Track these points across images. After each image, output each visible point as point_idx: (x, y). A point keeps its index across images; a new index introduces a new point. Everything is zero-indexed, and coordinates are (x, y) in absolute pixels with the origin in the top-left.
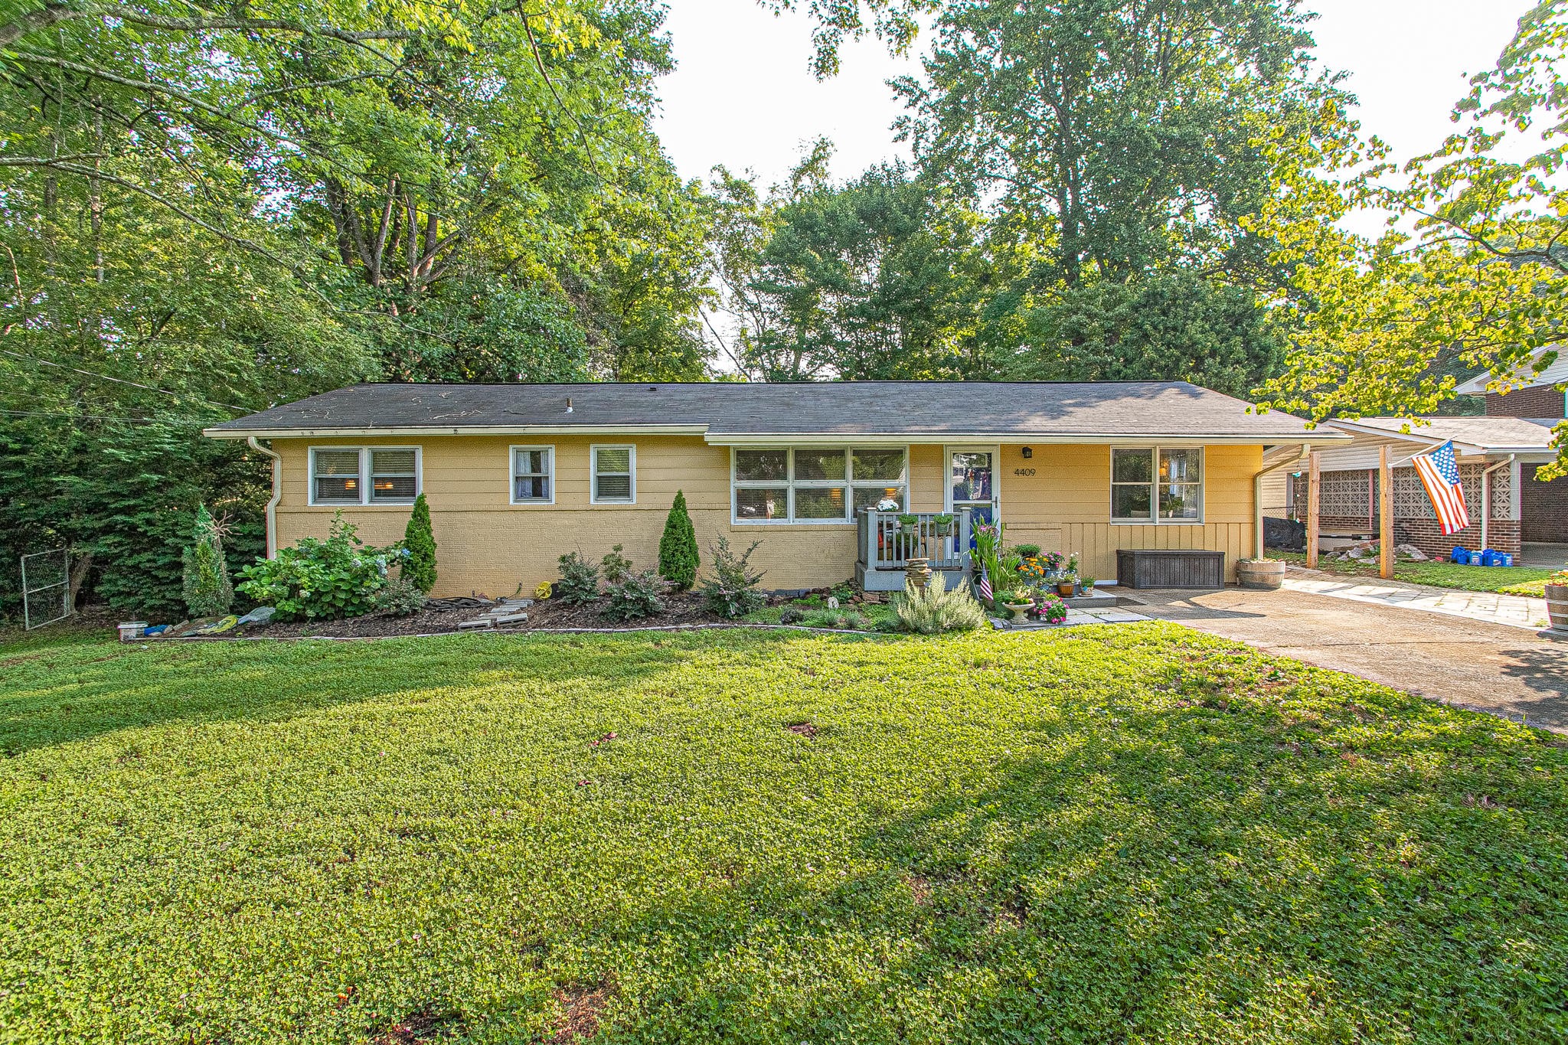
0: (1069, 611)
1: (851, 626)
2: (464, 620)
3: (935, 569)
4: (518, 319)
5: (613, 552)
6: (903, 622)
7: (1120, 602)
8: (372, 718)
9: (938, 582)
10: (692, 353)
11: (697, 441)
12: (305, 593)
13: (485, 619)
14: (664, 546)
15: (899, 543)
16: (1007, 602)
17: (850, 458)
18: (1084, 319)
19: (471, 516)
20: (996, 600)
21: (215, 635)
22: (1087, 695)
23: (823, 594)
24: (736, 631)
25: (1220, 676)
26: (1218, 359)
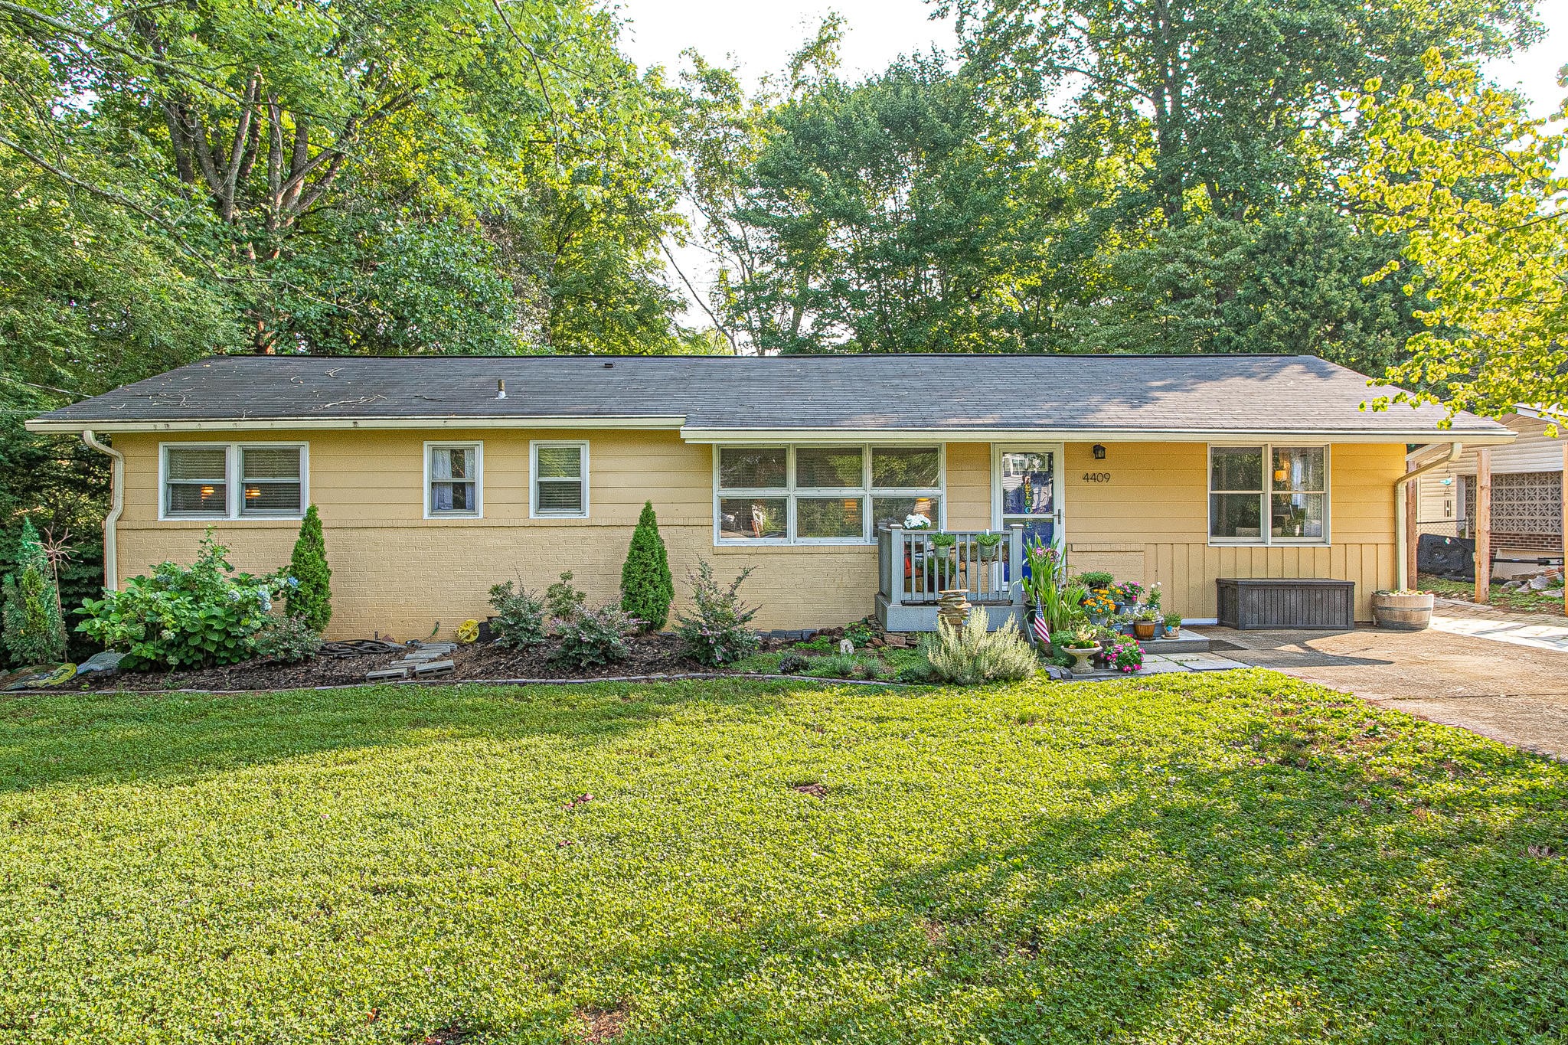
0: (1146, 658)
1: (870, 676)
2: (371, 668)
3: (976, 603)
4: (423, 269)
5: (559, 580)
6: (934, 671)
7: (1214, 646)
8: (294, 781)
9: (979, 620)
10: (653, 307)
11: (670, 437)
12: (168, 635)
13: (399, 667)
14: (628, 574)
15: (931, 569)
16: (1067, 645)
17: (868, 460)
18: (1183, 268)
19: (371, 533)
20: (1053, 643)
21: (52, 688)
22: (1147, 753)
23: (834, 635)
24: (722, 680)
25: (1311, 731)
26: (1360, 324)
